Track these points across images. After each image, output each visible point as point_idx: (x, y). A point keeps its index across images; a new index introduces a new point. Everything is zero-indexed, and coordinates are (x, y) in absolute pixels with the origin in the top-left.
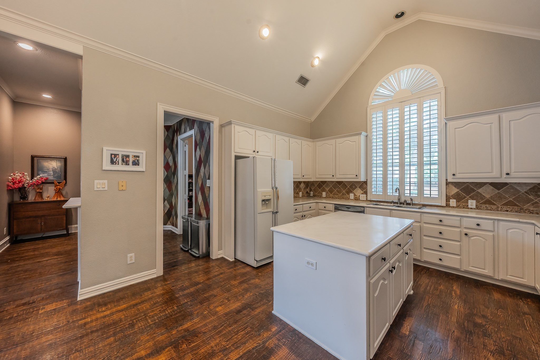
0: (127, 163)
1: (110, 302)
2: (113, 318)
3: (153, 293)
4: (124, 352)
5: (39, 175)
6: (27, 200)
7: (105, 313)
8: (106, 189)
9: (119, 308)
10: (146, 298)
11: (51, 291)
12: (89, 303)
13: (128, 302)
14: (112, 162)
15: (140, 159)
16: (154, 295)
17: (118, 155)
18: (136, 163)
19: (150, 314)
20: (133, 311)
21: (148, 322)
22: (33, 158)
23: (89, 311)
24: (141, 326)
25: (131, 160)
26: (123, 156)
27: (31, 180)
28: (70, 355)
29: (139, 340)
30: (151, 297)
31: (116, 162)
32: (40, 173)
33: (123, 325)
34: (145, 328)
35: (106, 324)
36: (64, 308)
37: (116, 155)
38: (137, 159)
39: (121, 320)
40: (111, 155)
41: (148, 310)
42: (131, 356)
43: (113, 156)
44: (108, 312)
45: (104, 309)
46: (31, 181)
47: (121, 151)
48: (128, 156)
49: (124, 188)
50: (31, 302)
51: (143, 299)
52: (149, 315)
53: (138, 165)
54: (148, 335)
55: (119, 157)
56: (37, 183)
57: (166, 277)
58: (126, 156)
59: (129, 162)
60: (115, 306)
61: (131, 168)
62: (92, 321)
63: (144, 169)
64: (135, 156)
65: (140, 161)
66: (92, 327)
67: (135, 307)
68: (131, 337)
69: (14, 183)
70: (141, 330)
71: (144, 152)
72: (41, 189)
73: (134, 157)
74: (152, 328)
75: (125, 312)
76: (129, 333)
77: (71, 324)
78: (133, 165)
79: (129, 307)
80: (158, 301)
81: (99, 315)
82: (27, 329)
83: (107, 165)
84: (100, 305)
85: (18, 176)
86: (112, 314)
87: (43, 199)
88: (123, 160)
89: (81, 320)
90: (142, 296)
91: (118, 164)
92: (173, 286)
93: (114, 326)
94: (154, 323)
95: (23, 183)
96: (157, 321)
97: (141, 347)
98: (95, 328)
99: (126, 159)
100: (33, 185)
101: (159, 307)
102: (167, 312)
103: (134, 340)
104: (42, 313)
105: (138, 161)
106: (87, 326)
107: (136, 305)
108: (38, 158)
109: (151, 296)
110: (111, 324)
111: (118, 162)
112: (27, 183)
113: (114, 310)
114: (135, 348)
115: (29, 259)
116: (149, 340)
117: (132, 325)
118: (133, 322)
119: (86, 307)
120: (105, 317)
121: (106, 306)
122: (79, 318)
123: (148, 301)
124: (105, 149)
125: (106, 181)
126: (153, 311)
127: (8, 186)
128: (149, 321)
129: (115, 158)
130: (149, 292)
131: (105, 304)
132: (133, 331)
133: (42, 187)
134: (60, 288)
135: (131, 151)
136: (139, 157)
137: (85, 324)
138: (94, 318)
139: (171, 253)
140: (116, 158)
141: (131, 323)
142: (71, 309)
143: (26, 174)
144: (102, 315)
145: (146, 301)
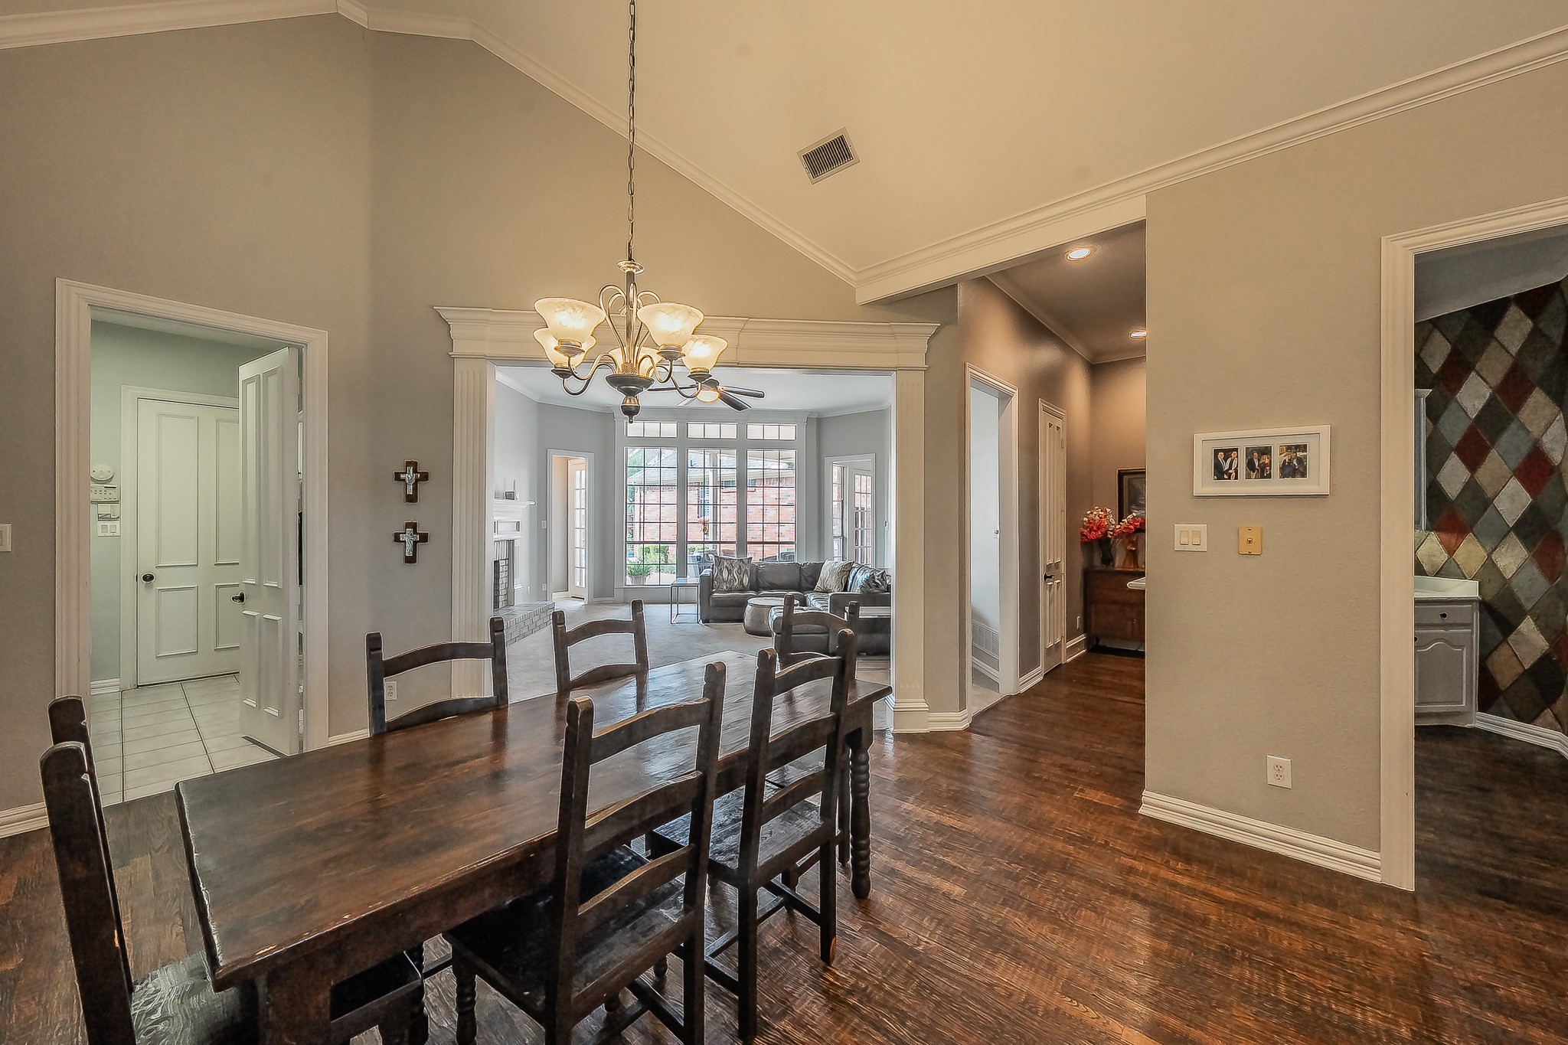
0: (1263, 473)
1: (1200, 862)
2: (1189, 901)
3: (1336, 923)
4: (1174, 997)
5: (1131, 513)
6: (1113, 566)
7: (1179, 879)
8: (1204, 547)
9: (1215, 890)
10: (1305, 918)
11: (1106, 765)
12: (1155, 832)
13: (1247, 892)
14: (1220, 473)
15: (1310, 454)
16: (1341, 932)
17: (1236, 450)
18: (1295, 469)
19: (1295, 973)
20: (1248, 924)
21: (1276, 989)
22: (1121, 475)
23: (1150, 848)
24: (1250, 981)
25: (1277, 460)
26: (1250, 452)
27: (1119, 524)
28: (1082, 906)
29: (1224, 1007)
30: (1324, 928)
31: (1230, 471)
32: (1134, 509)
33: (1203, 937)
34: (1259, 996)
35: (1169, 903)
36: (1110, 810)
37: (1228, 453)
38: (1299, 454)
39: (1205, 922)
40: (1216, 452)
41: (1296, 957)
42: (1188, 1025)
43: (1221, 455)
44: (1185, 881)
45: (1180, 866)
46: (1118, 527)
47: (1243, 437)
48: (1266, 451)
49: (1255, 549)
50: (1072, 768)
51: (1295, 917)
52: (1289, 972)
53: (1304, 475)
54: (1258, 1021)
55: (1237, 457)
56: (1127, 530)
57: (1423, 907)
58: (1261, 451)
59: (1270, 469)
60: (1208, 879)
61: (1278, 485)
62: (1144, 874)
63: (1324, 488)
64: (1289, 448)
65: (1310, 464)
66: (1140, 886)
67: (1258, 919)
68: (1210, 981)
69: (1091, 530)
70: (1243, 990)
71: (1325, 430)
72: (1135, 544)
73: (1287, 449)
74: (1280, 1015)
75: (1226, 910)
76: (1209, 966)
77: (1108, 849)
78: (1284, 475)
79: (1242, 906)
80: (1343, 957)
81: (1164, 873)
82: (1049, 812)
83: (1204, 484)
84: (1175, 852)
85: (1096, 514)
86: (1192, 891)
87: (1138, 567)
88: (1250, 465)
89: (1128, 855)
90: (1295, 905)
91: (1236, 478)
92: (1439, 958)
93: (1182, 921)
94: (1295, 1009)
95: (1103, 530)
96: (1307, 1009)
97: (1221, 1028)
98: (1144, 891)
99: (1259, 460)
100: (1121, 534)
101: (1335, 978)
102: (1359, 1015)
103: (1213, 994)
104: (1076, 798)
105: (1301, 461)
106: (1132, 879)
107: (1265, 916)
108: (1130, 477)
109: (1326, 925)
110: (1178, 912)
111: (1236, 471)
112: (1111, 531)
113: (1202, 886)
114: (1206, 1017)
115: (1100, 688)
116: (1253, 1033)
117: (1226, 957)
118: (1233, 951)
119: (1148, 837)
120: (1174, 885)
121: (1187, 864)
122: (1124, 850)
123: (1307, 931)
124: (1198, 438)
125: (1202, 527)
126: (1308, 970)
127: (1083, 535)
128: (1282, 988)
129: (1225, 459)
130: (1326, 913)
131: (1188, 859)
132: (1220, 972)
133: (1137, 540)
134: (1122, 768)
135: (1276, 434)
136: (1304, 448)
137: (1131, 870)
138: (1152, 869)
139: (1501, 837)
140: (1229, 461)
141: (1227, 951)
142: (1120, 820)
143: (1108, 510)
144: (1170, 876)
145: (1300, 926)
